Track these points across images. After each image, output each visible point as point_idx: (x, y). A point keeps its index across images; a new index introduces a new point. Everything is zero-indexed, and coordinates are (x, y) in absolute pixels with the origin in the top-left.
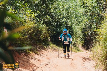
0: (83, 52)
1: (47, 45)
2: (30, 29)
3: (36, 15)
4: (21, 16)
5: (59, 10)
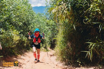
0: (50, 51)
1: (29, 49)
2: (17, 41)
3: (20, 32)
4: (10, 34)
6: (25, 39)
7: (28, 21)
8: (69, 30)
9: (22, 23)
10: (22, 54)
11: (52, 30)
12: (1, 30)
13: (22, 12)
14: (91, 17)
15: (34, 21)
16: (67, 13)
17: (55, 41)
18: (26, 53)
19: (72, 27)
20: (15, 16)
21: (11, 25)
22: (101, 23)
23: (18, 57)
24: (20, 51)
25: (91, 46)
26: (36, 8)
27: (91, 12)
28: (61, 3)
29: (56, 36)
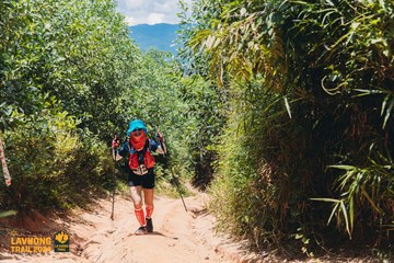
0: (194, 195)
1: (112, 187)
2: (69, 155)
3: (79, 122)
4: (44, 127)
5: (135, 107)
6: (97, 146)
7: (111, 79)
8: (266, 115)
9: (87, 88)
10: (85, 203)
11: (202, 116)
12: (10, 111)
13: (88, 45)
14: (352, 68)
15: (133, 78)
16: (258, 53)
17: (211, 156)
18: (102, 202)
19: (280, 106)
20: (61, 59)
21: (47, 95)
22: (389, 92)
23: (71, 214)
24: (81, 193)
25: (351, 181)
26: (144, 29)
27: (351, 50)
28: (236, 15)
29: (217, 137)
